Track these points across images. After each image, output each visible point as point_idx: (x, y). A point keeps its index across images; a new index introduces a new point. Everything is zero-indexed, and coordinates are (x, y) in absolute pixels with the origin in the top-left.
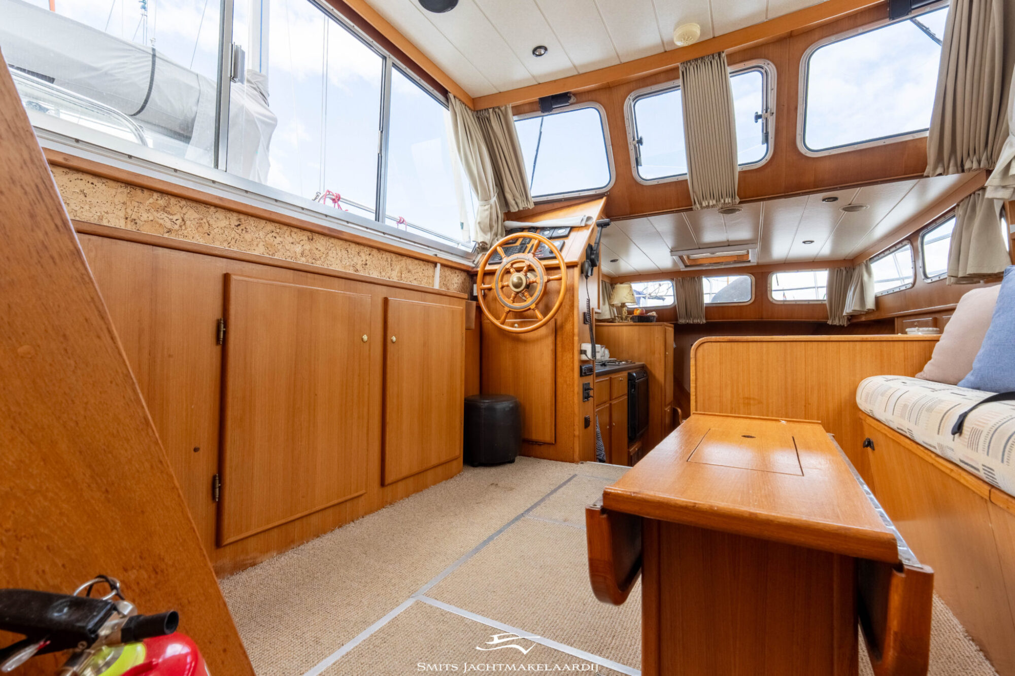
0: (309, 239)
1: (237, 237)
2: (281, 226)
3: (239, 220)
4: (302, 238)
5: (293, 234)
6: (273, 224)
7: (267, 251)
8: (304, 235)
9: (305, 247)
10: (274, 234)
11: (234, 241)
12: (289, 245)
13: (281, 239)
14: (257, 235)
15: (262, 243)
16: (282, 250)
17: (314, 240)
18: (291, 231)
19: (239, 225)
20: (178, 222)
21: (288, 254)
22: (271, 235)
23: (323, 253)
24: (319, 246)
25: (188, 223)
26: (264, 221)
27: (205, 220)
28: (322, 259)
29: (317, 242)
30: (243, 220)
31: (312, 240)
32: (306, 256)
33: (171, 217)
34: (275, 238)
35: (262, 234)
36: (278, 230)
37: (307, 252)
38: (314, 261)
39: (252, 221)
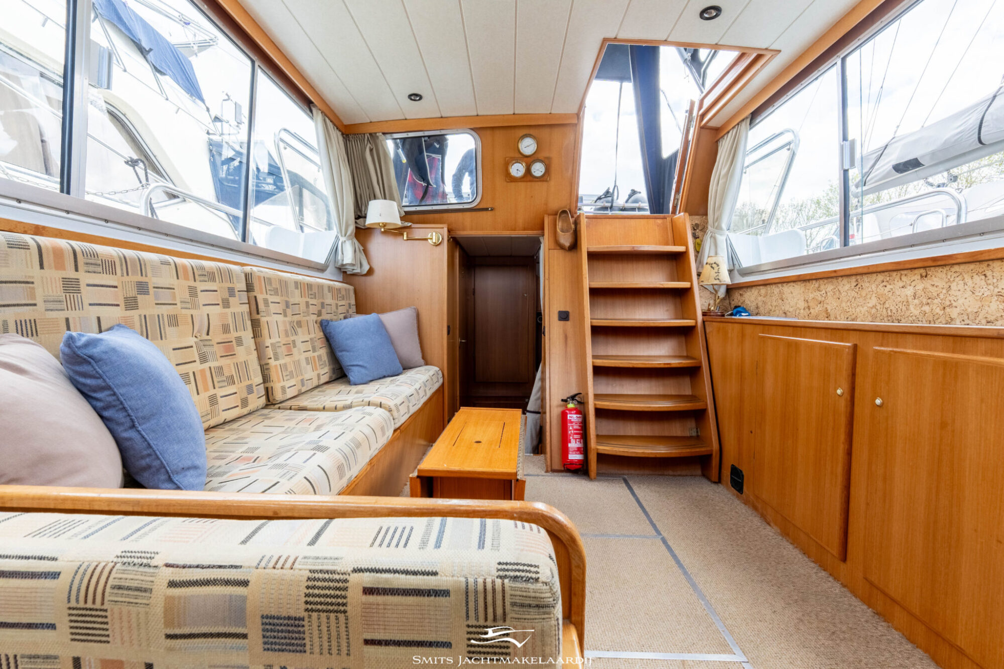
0: (922, 276)
1: (856, 295)
2: (891, 273)
3: (857, 281)
4: (913, 278)
5: (904, 278)
6: (883, 274)
7: (879, 301)
8: (916, 274)
9: (917, 288)
10: (884, 284)
11: (853, 299)
12: (900, 290)
13: (891, 287)
14: (870, 289)
15: (874, 295)
16: (893, 297)
17: (928, 276)
18: (901, 275)
19: (857, 285)
20: (824, 295)
21: (899, 299)
22: (882, 285)
23: (943, 288)
24: (936, 281)
25: (828, 294)
26: (875, 275)
27: (837, 289)
28: (942, 296)
29: (933, 276)
30: (859, 280)
31: (926, 276)
32: (919, 297)
33: (820, 293)
34: (886, 286)
35: (874, 287)
36: (888, 279)
37: (919, 293)
38: (929, 301)
39: (865, 278)
